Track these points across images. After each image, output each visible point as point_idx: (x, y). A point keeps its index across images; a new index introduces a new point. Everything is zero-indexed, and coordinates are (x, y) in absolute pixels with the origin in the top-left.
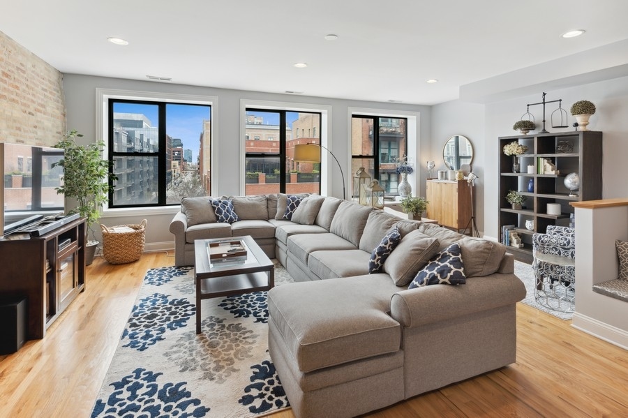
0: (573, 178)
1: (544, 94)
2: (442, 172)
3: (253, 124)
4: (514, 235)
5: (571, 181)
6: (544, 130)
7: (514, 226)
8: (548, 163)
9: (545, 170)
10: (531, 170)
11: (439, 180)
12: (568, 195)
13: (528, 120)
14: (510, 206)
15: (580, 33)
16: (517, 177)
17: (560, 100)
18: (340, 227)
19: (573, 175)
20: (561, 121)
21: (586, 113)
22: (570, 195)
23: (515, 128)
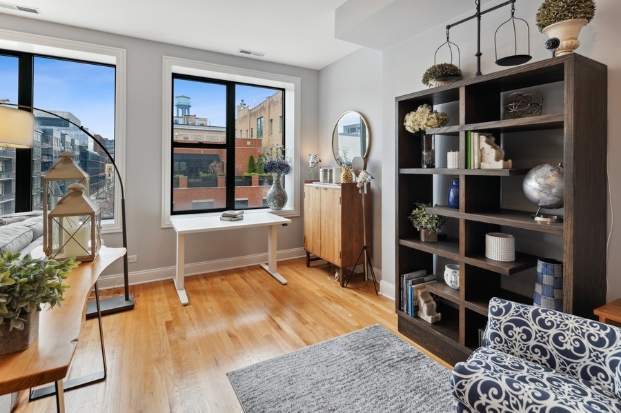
0: (546, 177)
2: (326, 171)
3: (194, 125)
4: (424, 295)
5: (537, 185)
6: (479, 73)
7: (424, 272)
8: (488, 142)
9: (481, 159)
10: (453, 160)
11: (320, 185)
12: (531, 215)
13: (449, 62)
14: (415, 236)
16: (431, 176)
19: (546, 169)
21: (574, 15)
22: (537, 219)
23: (426, 80)
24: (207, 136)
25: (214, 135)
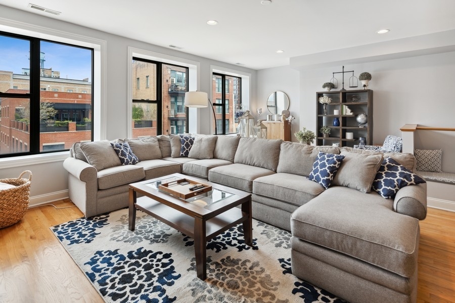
0: (362, 117)
1: (343, 67)
2: (270, 116)
3: (50, 77)
6: (343, 88)
8: (348, 108)
9: (346, 112)
10: (337, 113)
11: (268, 122)
12: (358, 126)
15: (387, 31)
17: (353, 71)
18: (251, 158)
20: (352, 83)
21: (366, 79)
23: (324, 87)
25: (72, 86)
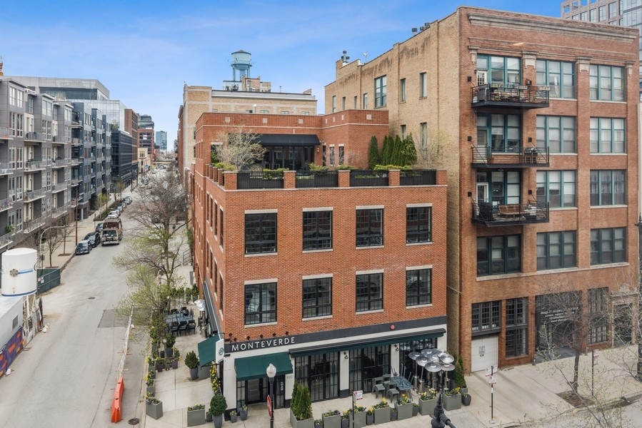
3: (258, 92)
24: (278, 108)
25: (287, 105)
